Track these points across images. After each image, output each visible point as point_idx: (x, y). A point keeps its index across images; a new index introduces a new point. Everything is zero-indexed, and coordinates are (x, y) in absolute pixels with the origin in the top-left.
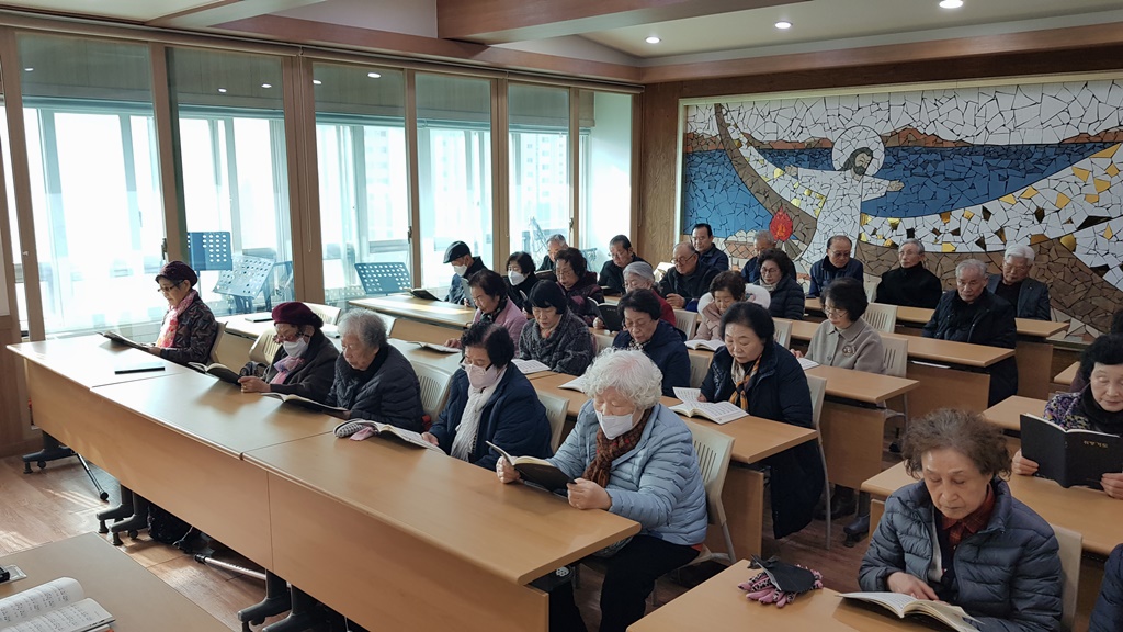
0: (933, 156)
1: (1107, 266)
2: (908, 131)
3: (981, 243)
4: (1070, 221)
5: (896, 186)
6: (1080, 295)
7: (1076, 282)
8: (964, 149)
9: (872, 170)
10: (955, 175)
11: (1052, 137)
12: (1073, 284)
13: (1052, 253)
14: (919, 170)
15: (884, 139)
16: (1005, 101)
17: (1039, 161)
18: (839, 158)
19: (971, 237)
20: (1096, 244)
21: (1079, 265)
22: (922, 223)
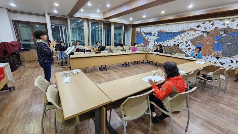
0: (163, 34)
2: (161, 31)
3: (168, 45)
4: (179, 42)
5: (159, 38)
8: (167, 33)
9: (156, 36)
10: (165, 36)
11: (177, 31)
13: (176, 47)
14: (161, 36)
15: (158, 32)
16: (172, 26)
17: (176, 34)
18: (153, 34)
19: (166, 44)
20: (182, 45)
21: (179, 48)
22: (161, 42)
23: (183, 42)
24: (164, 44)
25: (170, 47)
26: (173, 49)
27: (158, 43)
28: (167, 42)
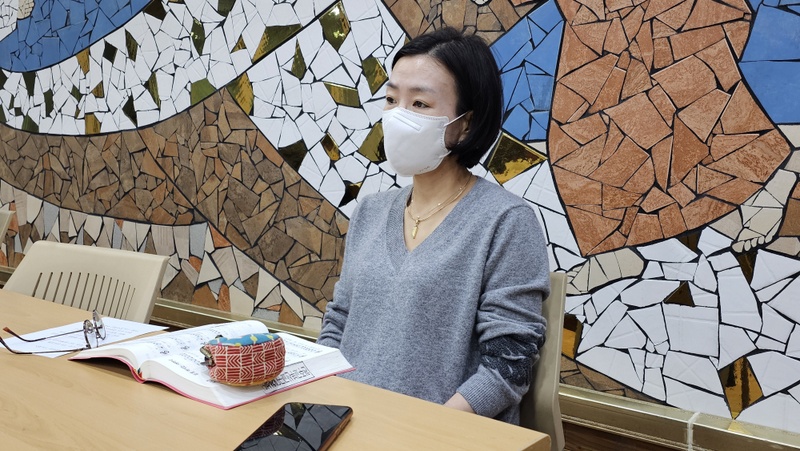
1: (302, 142)
3: (130, 110)
4: (241, 45)
6: (269, 214)
7: (261, 185)
12: (257, 190)
13: (222, 122)
19: (117, 99)
20: (283, 92)
21: (262, 145)
22: (60, 77)
23: (296, 29)
24: (90, 104)
25: (156, 143)
26: (197, 159)
27: (31, 93)
28: (118, 53)
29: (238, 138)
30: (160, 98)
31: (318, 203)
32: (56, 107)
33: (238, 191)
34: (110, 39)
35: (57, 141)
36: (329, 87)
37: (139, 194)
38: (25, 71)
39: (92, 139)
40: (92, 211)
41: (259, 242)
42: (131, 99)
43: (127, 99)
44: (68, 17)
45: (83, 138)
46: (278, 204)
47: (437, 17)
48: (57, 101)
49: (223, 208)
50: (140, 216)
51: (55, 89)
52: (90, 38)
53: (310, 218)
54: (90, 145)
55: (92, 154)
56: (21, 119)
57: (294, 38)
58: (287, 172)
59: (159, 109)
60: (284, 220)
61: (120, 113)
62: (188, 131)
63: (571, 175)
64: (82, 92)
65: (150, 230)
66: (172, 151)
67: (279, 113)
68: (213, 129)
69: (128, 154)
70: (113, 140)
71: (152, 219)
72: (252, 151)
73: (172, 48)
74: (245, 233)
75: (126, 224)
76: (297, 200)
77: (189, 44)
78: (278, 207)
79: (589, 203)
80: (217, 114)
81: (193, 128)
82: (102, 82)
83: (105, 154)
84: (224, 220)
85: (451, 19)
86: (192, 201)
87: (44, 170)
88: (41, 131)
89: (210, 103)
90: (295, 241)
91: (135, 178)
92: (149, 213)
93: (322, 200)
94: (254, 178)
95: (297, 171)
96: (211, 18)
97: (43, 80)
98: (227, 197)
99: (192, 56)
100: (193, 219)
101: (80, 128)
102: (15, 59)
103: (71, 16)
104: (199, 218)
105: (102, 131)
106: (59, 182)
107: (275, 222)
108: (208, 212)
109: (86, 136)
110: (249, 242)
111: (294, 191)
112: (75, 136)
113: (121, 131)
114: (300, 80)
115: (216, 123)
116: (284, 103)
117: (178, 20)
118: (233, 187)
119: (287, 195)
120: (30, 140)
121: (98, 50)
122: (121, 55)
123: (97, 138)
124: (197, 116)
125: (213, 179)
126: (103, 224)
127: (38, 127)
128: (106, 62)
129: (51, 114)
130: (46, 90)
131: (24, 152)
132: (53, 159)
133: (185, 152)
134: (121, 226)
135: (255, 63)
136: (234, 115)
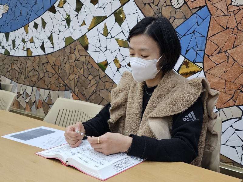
1: (107, 61)
3: (43, 47)
4: (84, 23)
5: (6, 9)
6: (93, 88)
7: (91, 77)
12: (89, 78)
13: (77, 53)
19: (38, 43)
20: (100, 42)
21: (91, 62)
22: (18, 34)
23: (105, 18)
24: (29, 45)
25: (52, 60)
26: (67, 67)
27: (7, 40)
28: (39, 26)
29: (83, 59)
30: (54, 43)
31: (112, 84)
32: (16, 46)
33: (82, 79)
34: (36, 21)
35: (17, 59)
36: (117, 40)
37: (46, 79)
38: (5, 32)
39: (29, 58)
40: (29, 85)
41: (90, 98)
42: (43, 43)
43: (42, 43)
44: (21, 13)
45: (26, 58)
46: (97, 84)
47: (159, 13)
48: (17, 43)
49: (76, 85)
50: (46, 87)
51: (16, 39)
52: (29, 20)
53: (109, 90)
54: (28, 60)
55: (29, 63)
56: (4, 50)
57: (104, 21)
58: (101, 72)
59: (53, 47)
60: (99, 90)
61: (39, 48)
62: (64, 56)
63: (212, 76)
64: (26, 40)
65: (50, 92)
66: (58, 63)
67: (98, 50)
68: (73, 55)
69: (42, 64)
70: (37, 59)
71: (50, 89)
72: (88, 64)
73: (58, 25)
74: (84, 95)
75: (41, 90)
76: (104, 83)
77: (65, 23)
78: (97, 85)
79: (220, 88)
80: (75, 50)
81: (66, 55)
82: (33, 37)
83: (34, 64)
84: (77, 90)
85: (165, 14)
86: (65, 82)
87: (12, 69)
88: (11, 55)
89: (72, 45)
90: (103, 98)
91: (44, 73)
92: (49, 86)
93: (113, 83)
94: (88, 74)
95: (104, 72)
96: (73, 13)
97: (12, 35)
98: (78, 81)
99: (66, 27)
100: (66, 89)
101: (24, 54)
102: (2, 28)
103: (22, 12)
104: (67, 88)
105: (33, 55)
106: (17, 74)
107: (96, 91)
108: (71, 86)
109: (27, 57)
110: (86, 98)
111: (103, 79)
112: (23, 57)
113: (39, 55)
114: (106, 37)
115: (74, 53)
116: (100, 46)
117: (61, 14)
118: (80, 77)
119: (101, 81)
120: (7, 58)
121: (31, 25)
122: (40, 27)
123: (31, 58)
124: (67, 50)
125: (73, 74)
126: (33, 90)
127: (10, 53)
128: (35, 29)
129: (14, 48)
130: (13, 39)
131: (5, 62)
132: (15, 65)
133: (63, 64)
134: (39, 90)
135: (89, 30)
136: (81, 50)
